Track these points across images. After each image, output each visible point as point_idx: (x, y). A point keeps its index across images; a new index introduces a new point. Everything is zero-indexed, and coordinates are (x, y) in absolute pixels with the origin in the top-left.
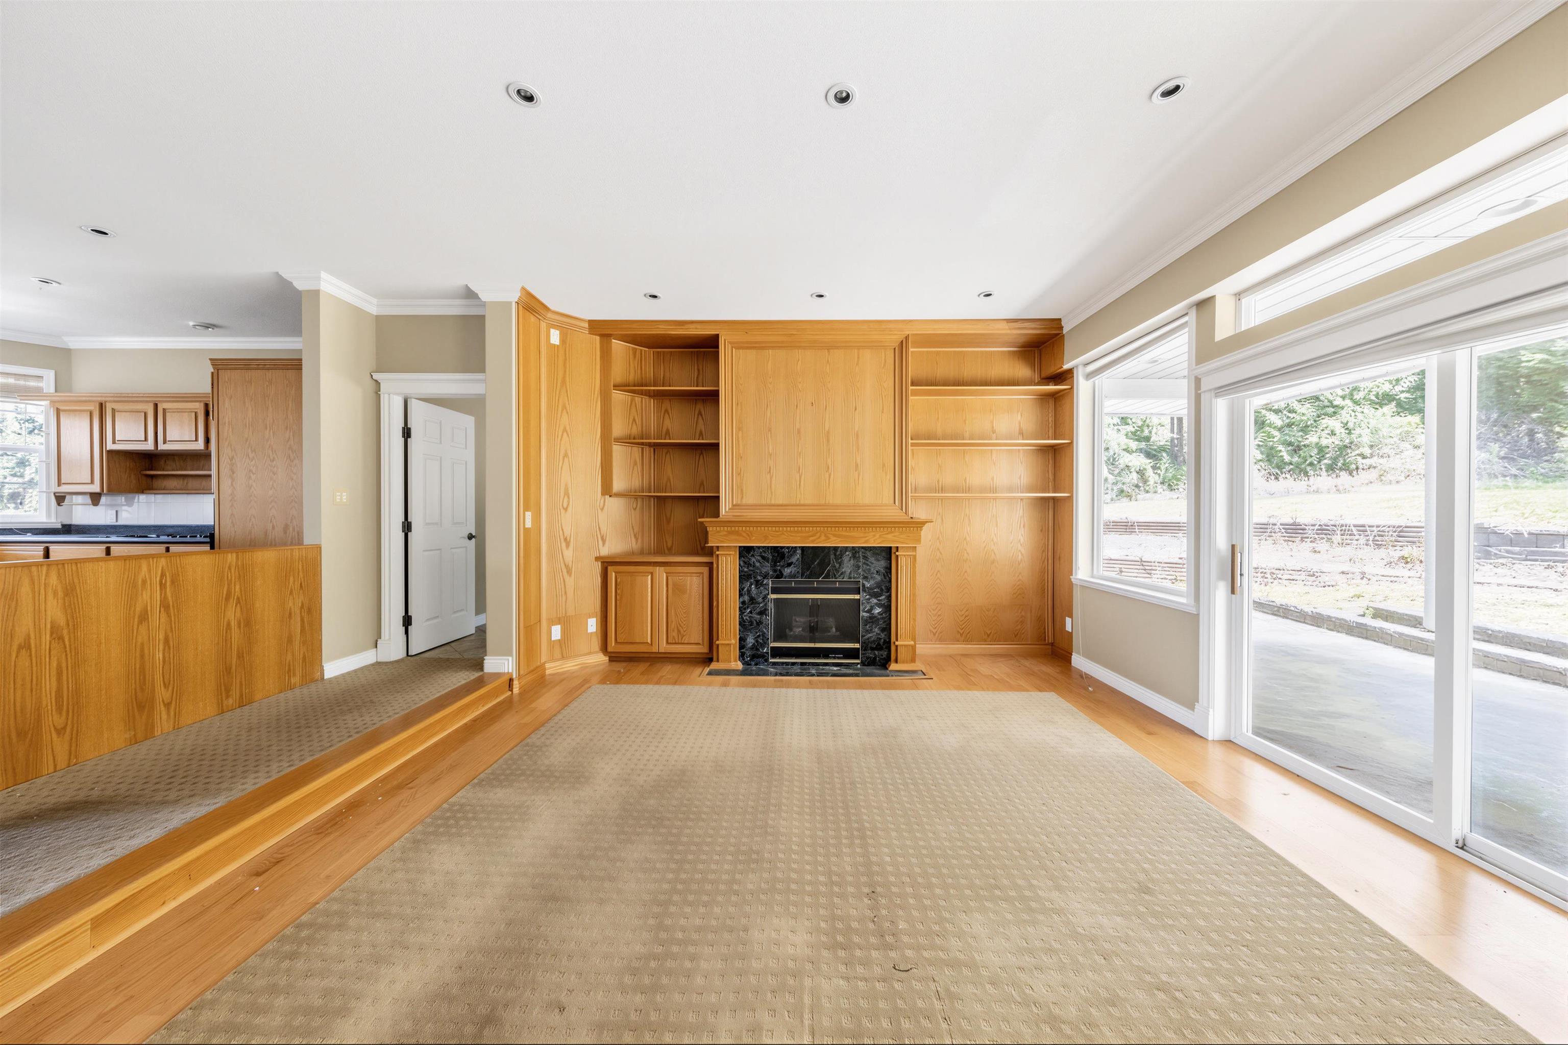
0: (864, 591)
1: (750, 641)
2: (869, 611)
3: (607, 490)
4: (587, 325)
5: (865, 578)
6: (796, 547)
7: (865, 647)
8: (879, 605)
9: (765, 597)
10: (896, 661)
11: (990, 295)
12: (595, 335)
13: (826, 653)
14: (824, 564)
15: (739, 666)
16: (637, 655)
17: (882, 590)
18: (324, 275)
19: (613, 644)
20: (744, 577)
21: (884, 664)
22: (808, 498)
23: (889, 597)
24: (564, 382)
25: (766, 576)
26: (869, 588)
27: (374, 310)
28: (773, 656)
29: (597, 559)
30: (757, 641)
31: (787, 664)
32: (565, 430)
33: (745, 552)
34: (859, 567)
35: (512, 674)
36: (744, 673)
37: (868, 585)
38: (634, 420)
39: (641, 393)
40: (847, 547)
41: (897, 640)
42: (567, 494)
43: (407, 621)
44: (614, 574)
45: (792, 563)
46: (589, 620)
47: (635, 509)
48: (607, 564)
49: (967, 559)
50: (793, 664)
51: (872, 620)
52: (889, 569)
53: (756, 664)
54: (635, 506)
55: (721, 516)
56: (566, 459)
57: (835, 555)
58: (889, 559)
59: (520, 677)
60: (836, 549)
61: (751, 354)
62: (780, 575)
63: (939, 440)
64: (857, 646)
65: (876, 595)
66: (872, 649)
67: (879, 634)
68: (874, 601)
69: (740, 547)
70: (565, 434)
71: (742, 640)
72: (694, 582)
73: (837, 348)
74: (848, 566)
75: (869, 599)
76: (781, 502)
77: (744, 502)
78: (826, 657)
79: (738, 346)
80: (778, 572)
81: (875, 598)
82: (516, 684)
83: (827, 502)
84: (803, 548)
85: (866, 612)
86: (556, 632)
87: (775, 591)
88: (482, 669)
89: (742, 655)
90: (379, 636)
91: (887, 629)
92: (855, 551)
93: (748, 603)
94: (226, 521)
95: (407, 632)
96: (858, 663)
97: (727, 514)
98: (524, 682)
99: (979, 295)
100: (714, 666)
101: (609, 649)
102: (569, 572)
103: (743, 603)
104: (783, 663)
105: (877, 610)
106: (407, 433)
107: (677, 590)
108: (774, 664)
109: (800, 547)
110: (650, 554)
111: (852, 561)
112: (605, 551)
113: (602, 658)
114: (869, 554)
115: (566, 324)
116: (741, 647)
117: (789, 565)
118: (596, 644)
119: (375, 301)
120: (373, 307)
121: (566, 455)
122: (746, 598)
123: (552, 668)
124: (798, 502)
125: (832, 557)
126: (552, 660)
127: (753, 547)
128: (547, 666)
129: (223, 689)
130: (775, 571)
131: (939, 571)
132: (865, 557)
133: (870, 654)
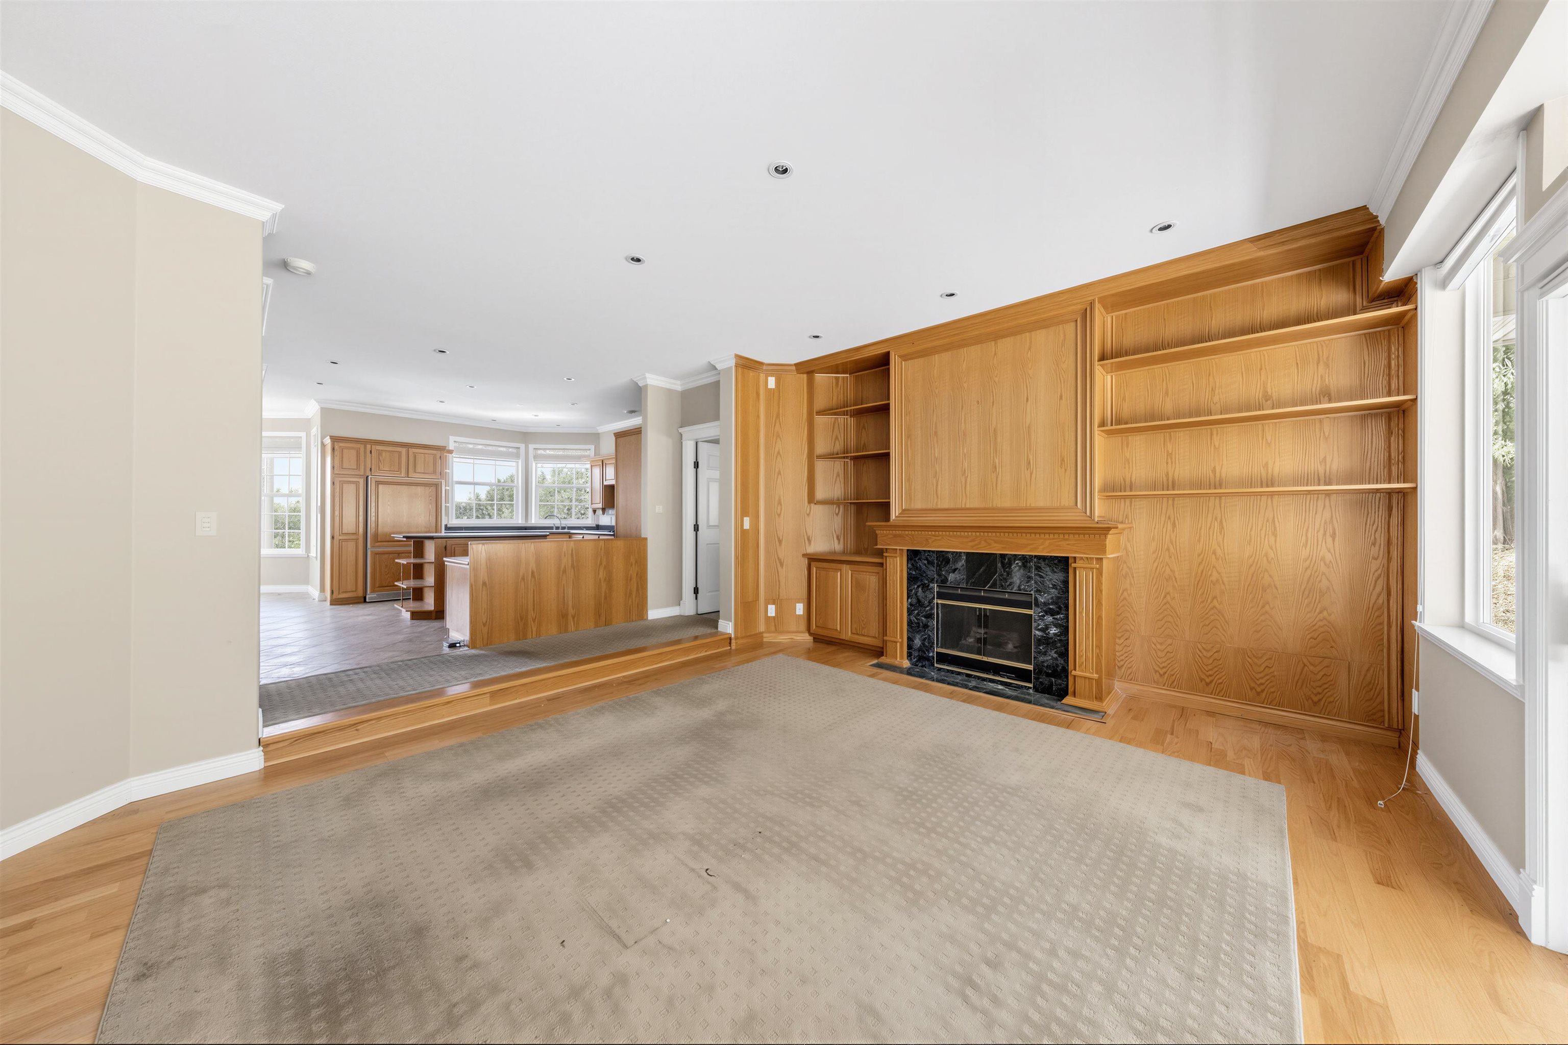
0: (1037, 605)
1: (917, 642)
2: (1044, 630)
3: (811, 499)
4: (794, 368)
5: (1038, 591)
6: (961, 553)
7: (1039, 670)
8: (1056, 626)
9: (931, 602)
10: (1074, 695)
11: (1169, 226)
12: (803, 373)
13: (997, 669)
14: (991, 572)
15: (906, 664)
16: (833, 640)
17: (1060, 608)
18: (647, 375)
19: (814, 627)
20: (911, 579)
21: (1062, 693)
22: (973, 502)
23: (1067, 617)
24: (778, 416)
25: (932, 581)
26: (1045, 604)
27: (679, 388)
28: (938, 662)
29: (804, 555)
30: (923, 644)
31: (952, 672)
32: (779, 453)
33: (913, 555)
34: (1030, 578)
35: (731, 634)
36: (909, 672)
37: (1042, 600)
38: (837, 438)
39: (844, 413)
40: (1015, 555)
41: (1075, 670)
42: (780, 503)
43: (696, 591)
44: (815, 569)
45: (957, 569)
46: (798, 605)
47: (837, 515)
48: (813, 560)
49: (1217, 580)
50: (959, 674)
51: (1046, 641)
52: (1066, 582)
53: (923, 666)
54: (837, 511)
55: (891, 520)
56: (780, 477)
57: (1002, 563)
58: (1066, 570)
59: (736, 638)
60: (1003, 556)
61: (918, 363)
62: (945, 581)
63: (1168, 419)
64: (1030, 667)
65: (1052, 613)
66: (1048, 675)
67: (1056, 659)
68: (1049, 619)
69: (908, 550)
70: (779, 456)
71: (910, 639)
72: (871, 580)
73: (1003, 337)
74: (1017, 575)
75: (1043, 616)
76: (946, 506)
77: (912, 506)
78: (996, 673)
79: (905, 358)
80: (943, 577)
81: (1052, 615)
82: (733, 641)
83: (995, 506)
84: (968, 554)
85: (1039, 630)
86: (772, 611)
87: (941, 596)
88: (717, 627)
89: (910, 655)
90: (681, 599)
91: (1064, 654)
92: (1025, 560)
93: (916, 606)
94: (621, 523)
95: (696, 598)
96: (1031, 688)
97: (898, 519)
98: (740, 641)
99: (1151, 231)
100: (883, 660)
101: (811, 631)
102: (782, 565)
103: (911, 605)
104: (948, 671)
105: (1053, 631)
106: (696, 465)
107: (858, 586)
108: (940, 669)
109: (964, 553)
110: (851, 554)
111: (1022, 571)
112: (811, 549)
113: (806, 638)
114: (1042, 564)
115: (778, 370)
116: (910, 647)
117: (954, 571)
118: (803, 626)
119: (678, 382)
120: (678, 386)
121: (779, 473)
122: (914, 601)
123: (768, 638)
124: (963, 506)
125: (999, 565)
126: (768, 631)
127: (919, 550)
128: (765, 635)
129: (598, 614)
130: (939, 575)
131: (1168, 593)
132: (1038, 568)
133: (1044, 679)
